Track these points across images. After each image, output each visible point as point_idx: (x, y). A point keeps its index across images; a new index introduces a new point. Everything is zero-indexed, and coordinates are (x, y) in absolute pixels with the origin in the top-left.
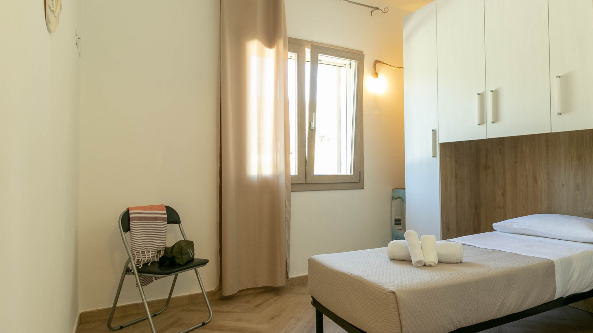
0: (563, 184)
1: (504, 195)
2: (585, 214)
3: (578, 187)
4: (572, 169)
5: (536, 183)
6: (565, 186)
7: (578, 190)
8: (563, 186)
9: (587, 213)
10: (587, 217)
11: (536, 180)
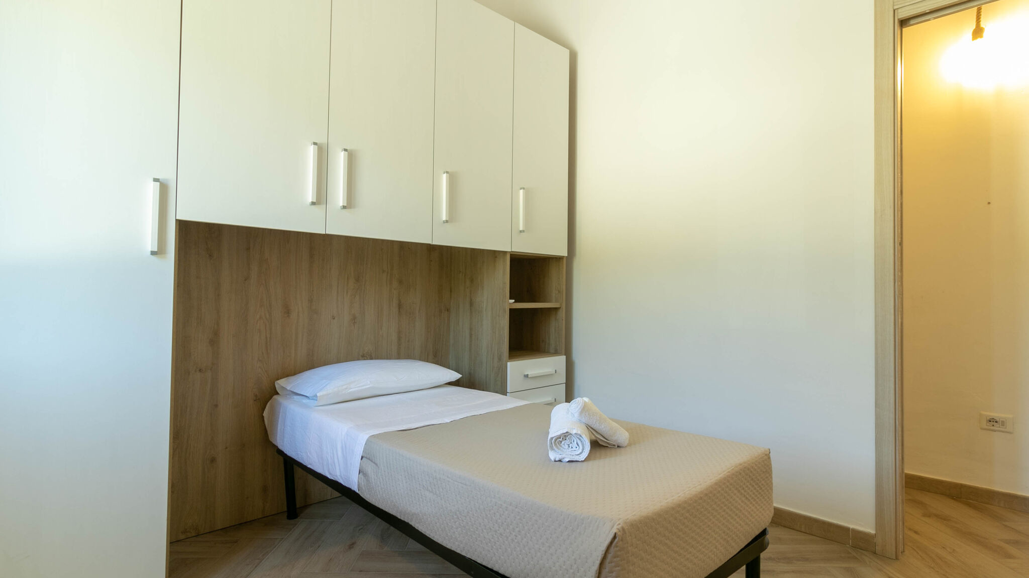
0: (333, 316)
1: (214, 341)
2: (362, 356)
3: (354, 319)
4: (347, 292)
5: (288, 316)
6: (336, 318)
7: (354, 323)
8: (334, 319)
9: (364, 354)
10: (365, 359)
11: (287, 312)
